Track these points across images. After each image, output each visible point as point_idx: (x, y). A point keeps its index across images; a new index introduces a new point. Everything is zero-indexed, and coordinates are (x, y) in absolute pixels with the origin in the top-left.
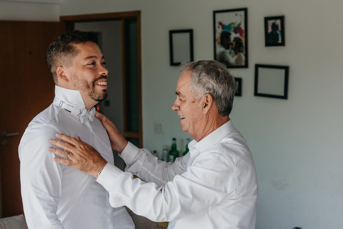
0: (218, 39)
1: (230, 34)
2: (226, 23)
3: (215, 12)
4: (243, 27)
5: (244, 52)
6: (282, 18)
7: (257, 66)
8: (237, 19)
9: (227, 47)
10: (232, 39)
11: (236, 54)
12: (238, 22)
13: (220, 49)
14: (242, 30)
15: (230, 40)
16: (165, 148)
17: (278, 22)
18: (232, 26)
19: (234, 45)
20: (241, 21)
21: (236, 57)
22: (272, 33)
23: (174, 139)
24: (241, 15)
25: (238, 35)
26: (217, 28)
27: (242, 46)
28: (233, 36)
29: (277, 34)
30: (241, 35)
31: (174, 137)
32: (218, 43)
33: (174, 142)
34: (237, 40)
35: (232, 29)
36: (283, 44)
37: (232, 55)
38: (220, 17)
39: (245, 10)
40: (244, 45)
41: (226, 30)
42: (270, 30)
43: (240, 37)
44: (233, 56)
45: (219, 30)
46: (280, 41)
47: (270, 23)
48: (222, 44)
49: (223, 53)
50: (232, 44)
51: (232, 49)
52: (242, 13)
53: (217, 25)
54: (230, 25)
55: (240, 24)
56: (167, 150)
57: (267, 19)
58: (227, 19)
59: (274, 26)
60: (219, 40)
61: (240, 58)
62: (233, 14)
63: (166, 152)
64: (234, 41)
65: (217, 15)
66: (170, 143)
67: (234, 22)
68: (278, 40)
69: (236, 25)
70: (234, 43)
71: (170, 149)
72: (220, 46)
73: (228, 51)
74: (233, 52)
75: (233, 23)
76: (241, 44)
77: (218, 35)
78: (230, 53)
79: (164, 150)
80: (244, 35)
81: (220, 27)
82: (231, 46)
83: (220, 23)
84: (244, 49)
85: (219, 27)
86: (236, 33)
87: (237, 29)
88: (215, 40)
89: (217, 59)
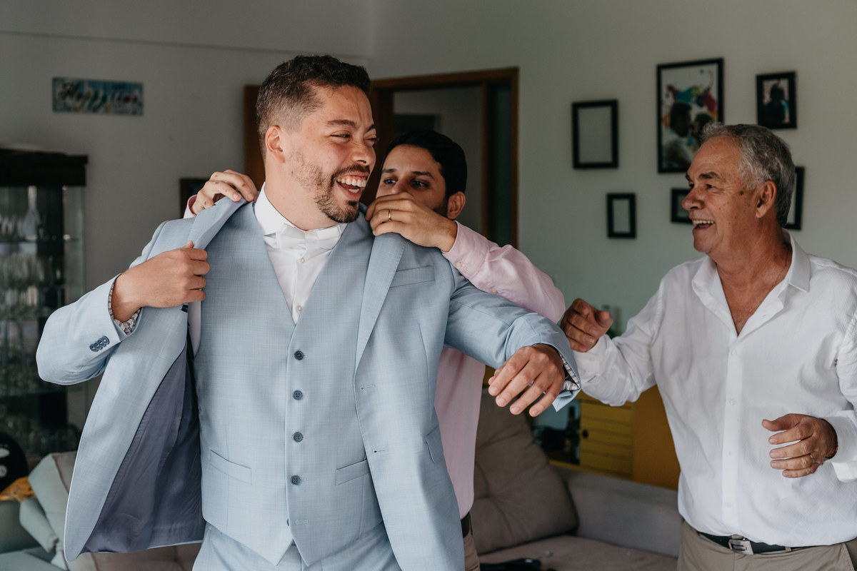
1: (689, 108)
2: (682, 86)
3: (660, 68)
4: (714, 94)
6: (790, 77)
8: (703, 79)
9: (682, 133)
10: (693, 118)
12: (706, 85)
13: (669, 137)
14: (713, 101)
15: (689, 119)
18: (694, 92)
19: (696, 129)
20: (711, 83)
22: (770, 104)
24: (710, 73)
25: (704, 110)
26: (664, 97)
28: (696, 111)
29: (782, 107)
30: (711, 109)
32: (666, 124)
34: (702, 118)
35: (694, 99)
36: (793, 125)
37: (692, 148)
38: (670, 77)
39: (720, 62)
41: (681, 101)
42: (767, 99)
43: (710, 114)
44: (694, 150)
46: (787, 120)
48: (673, 126)
49: (675, 145)
50: (692, 127)
51: (693, 135)
52: (714, 68)
53: (664, 91)
54: (689, 91)
55: (708, 89)
57: (761, 79)
58: (683, 80)
59: (776, 92)
60: (668, 120)
62: (694, 71)
64: (696, 120)
65: (665, 73)
67: (697, 83)
68: (783, 117)
69: (701, 91)
70: (697, 123)
72: (669, 130)
73: (685, 140)
74: (694, 141)
75: (695, 88)
78: (689, 144)
80: (716, 108)
81: (671, 94)
82: (690, 131)
83: (670, 88)
85: (667, 96)
86: (700, 104)
87: (704, 99)
88: (659, 120)
89: (665, 154)
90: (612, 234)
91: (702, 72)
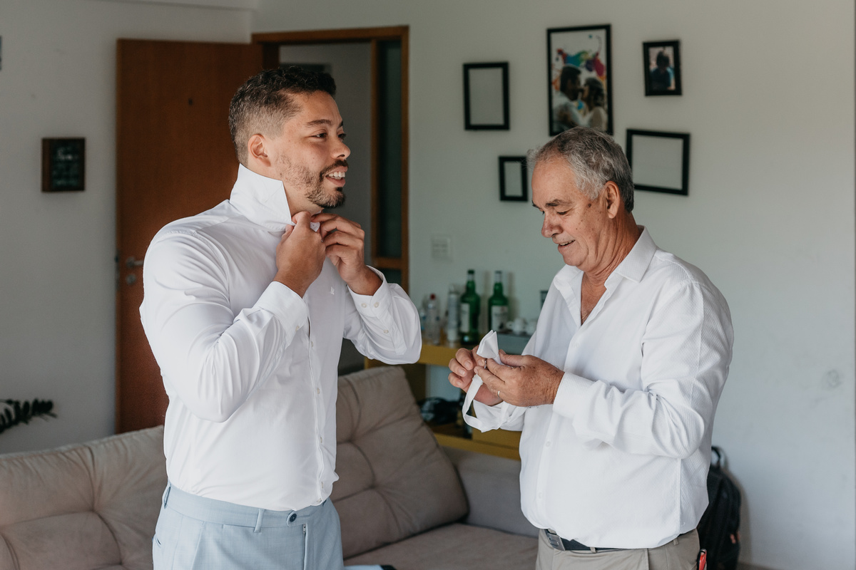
0: (556, 81)
1: (579, 72)
2: (572, 51)
3: (550, 32)
4: (602, 59)
5: (606, 106)
6: (675, 45)
7: (631, 133)
8: (592, 44)
9: (573, 97)
10: (583, 82)
11: (590, 109)
12: (594, 50)
13: (560, 100)
14: (602, 66)
15: (579, 83)
16: (453, 289)
17: (669, 52)
18: (583, 57)
19: (586, 93)
20: (600, 48)
21: (589, 115)
22: (657, 71)
23: (471, 272)
24: (599, 38)
25: (594, 75)
26: (554, 61)
27: (602, 95)
28: (585, 75)
29: (667, 74)
30: (600, 74)
31: (471, 268)
32: (556, 88)
33: (470, 277)
34: (592, 83)
35: (583, 63)
36: (678, 92)
37: (582, 112)
38: (559, 41)
39: (607, 28)
40: (605, 92)
41: (571, 65)
42: (653, 66)
43: (598, 79)
44: (585, 114)
45: (559, 65)
46: (673, 87)
47: (654, 52)
48: (564, 89)
49: (565, 108)
50: (582, 91)
51: (583, 99)
53: (554, 54)
54: (579, 55)
55: (597, 54)
56: (456, 293)
57: (647, 46)
58: (572, 44)
59: (662, 60)
60: (558, 84)
61: (597, 116)
62: (584, 35)
63: (454, 297)
64: (585, 85)
65: (554, 36)
66: (462, 280)
67: (587, 49)
68: (669, 84)
69: (590, 56)
70: (586, 89)
71: (463, 291)
72: (559, 93)
73: (575, 104)
74: (584, 105)
75: (584, 53)
76: (599, 91)
77: (556, 74)
78: (579, 108)
79: (451, 293)
80: (605, 73)
81: (560, 58)
82: (580, 95)
83: (560, 52)
84: (606, 100)
85: (557, 59)
86: (590, 70)
87: (592, 64)
88: (550, 83)
89: (555, 117)
90: (504, 197)
91: (590, 37)
